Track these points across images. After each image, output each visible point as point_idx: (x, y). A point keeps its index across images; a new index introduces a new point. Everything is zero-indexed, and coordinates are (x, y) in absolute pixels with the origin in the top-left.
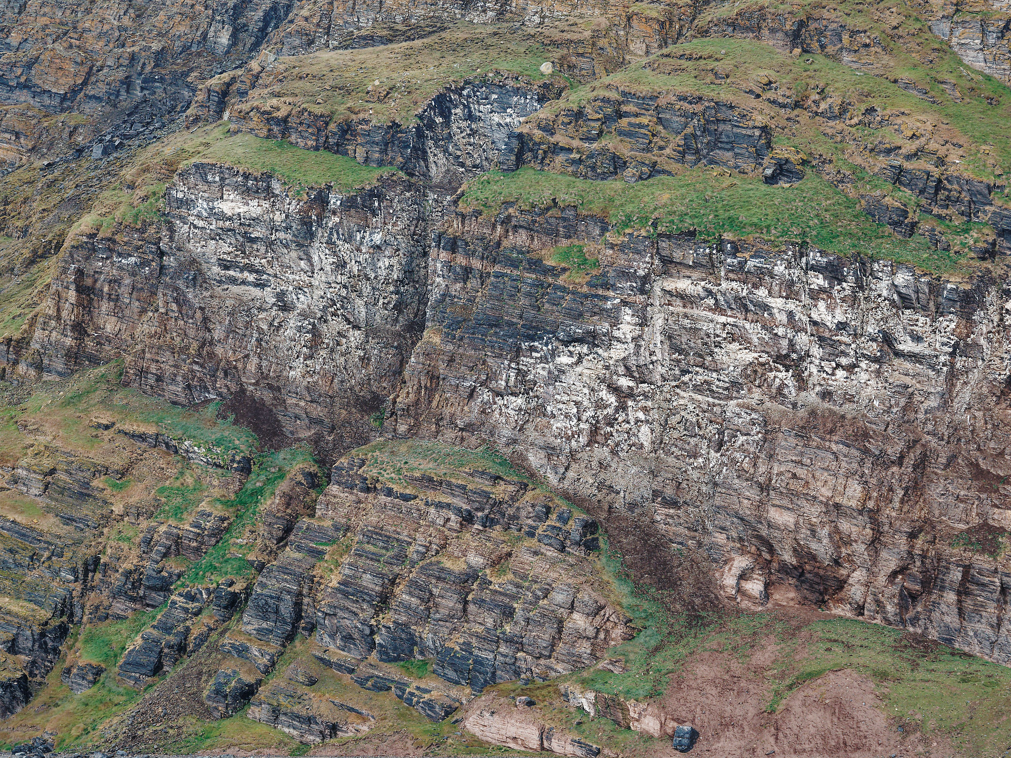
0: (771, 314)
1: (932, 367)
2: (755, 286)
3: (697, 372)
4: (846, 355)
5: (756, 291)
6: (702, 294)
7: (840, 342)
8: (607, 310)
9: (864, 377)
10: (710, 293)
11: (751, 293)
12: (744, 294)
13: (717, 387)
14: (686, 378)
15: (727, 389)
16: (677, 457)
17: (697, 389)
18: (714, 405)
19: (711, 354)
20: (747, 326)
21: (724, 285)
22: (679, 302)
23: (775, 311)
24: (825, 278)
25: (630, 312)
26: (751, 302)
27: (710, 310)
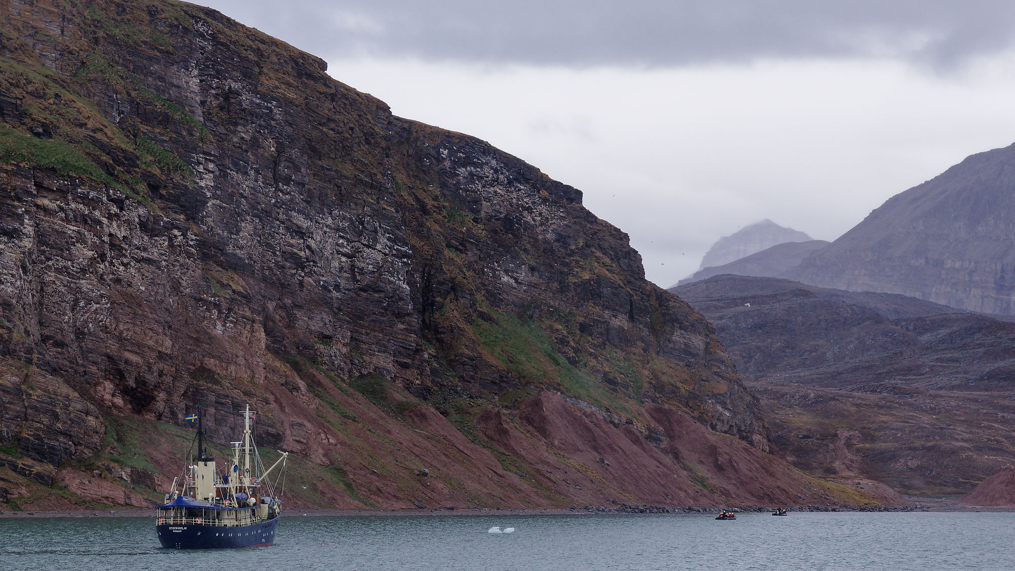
0: (102, 227)
1: (159, 268)
2: (94, 209)
3: (58, 260)
4: (126, 257)
5: (93, 212)
6: (57, 210)
7: (123, 248)
8: (18, 215)
9: (132, 271)
10: (62, 209)
11: (91, 212)
12: (86, 213)
13: (73, 271)
14: (50, 263)
15: (77, 273)
16: (56, 314)
17: (58, 271)
18: (72, 282)
19: (69, 249)
20: (86, 233)
21: (73, 206)
22: (42, 213)
23: (105, 226)
24: (117, 208)
25: (27, 217)
26: (90, 218)
27: (63, 220)
